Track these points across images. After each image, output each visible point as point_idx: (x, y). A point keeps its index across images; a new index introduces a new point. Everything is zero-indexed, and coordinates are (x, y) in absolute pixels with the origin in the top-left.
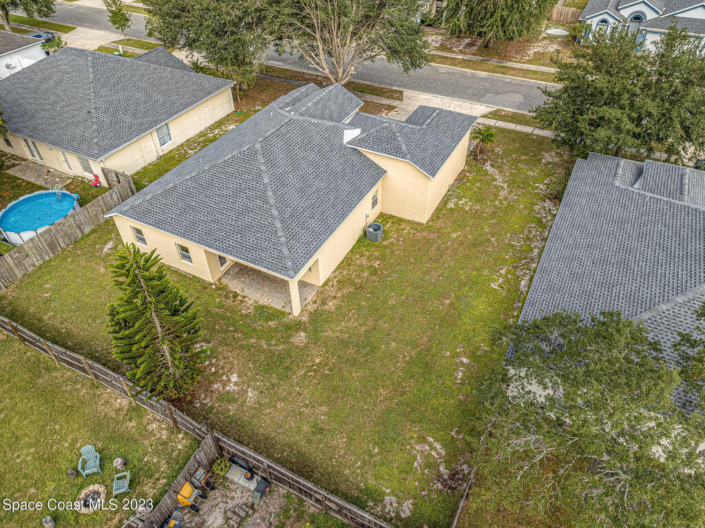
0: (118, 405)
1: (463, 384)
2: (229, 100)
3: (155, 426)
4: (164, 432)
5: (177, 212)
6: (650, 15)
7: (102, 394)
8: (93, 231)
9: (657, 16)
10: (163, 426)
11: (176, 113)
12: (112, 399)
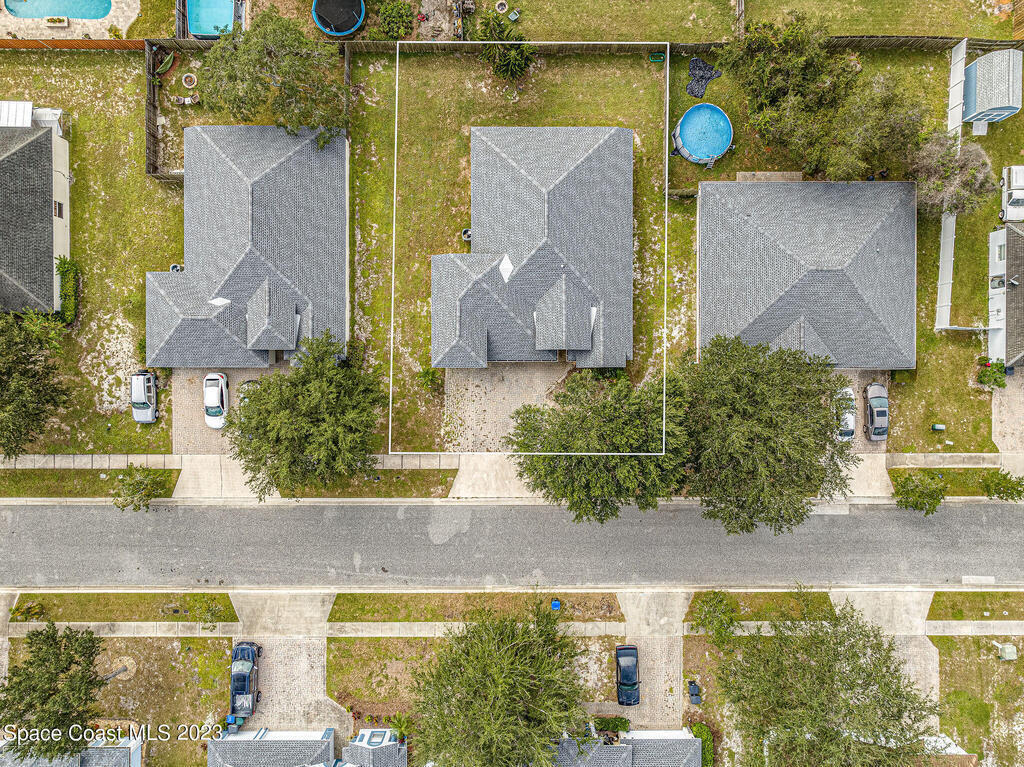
1: (370, 143)
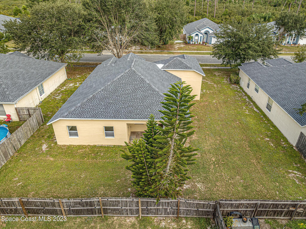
0: (129, 223)
2: (65, 73)
3: (164, 224)
4: (173, 224)
5: (104, 108)
6: (211, 32)
7: (113, 222)
8: (26, 143)
9: (213, 32)
10: (169, 221)
11: (46, 78)
12: (123, 222)
